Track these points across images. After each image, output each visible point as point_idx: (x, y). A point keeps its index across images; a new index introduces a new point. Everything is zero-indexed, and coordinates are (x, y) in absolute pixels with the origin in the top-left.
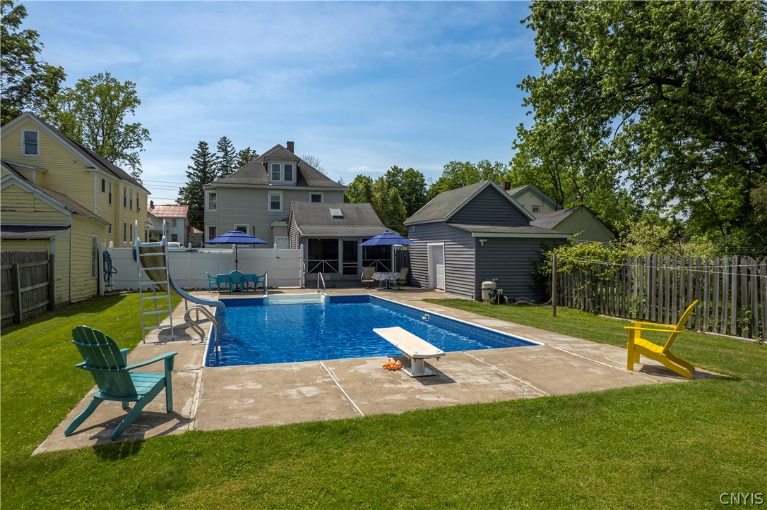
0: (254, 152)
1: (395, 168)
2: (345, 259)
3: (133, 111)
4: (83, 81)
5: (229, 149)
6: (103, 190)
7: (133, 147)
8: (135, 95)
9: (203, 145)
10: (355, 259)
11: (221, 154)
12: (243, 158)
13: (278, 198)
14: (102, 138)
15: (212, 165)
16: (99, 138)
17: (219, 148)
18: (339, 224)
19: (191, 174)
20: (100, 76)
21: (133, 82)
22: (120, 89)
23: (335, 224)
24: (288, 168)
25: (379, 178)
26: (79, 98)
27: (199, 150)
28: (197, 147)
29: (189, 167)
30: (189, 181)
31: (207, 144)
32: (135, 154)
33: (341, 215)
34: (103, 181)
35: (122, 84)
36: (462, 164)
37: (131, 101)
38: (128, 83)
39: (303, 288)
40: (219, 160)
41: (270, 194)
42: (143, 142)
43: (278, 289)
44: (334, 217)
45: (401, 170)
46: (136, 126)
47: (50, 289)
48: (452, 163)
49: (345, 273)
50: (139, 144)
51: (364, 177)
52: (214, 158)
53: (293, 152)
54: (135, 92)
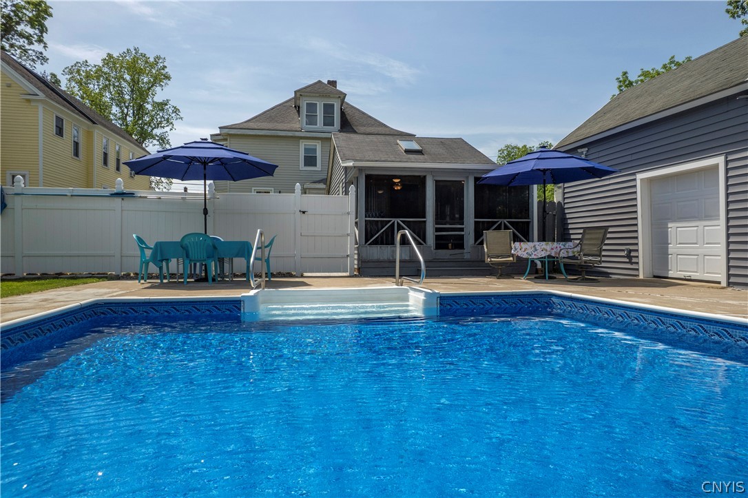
2: (439, 217)
6: (59, 133)
8: (166, 70)
10: (459, 217)
13: (315, 151)
14: (132, 119)
16: (129, 119)
20: (129, 51)
21: (164, 57)
22: (149, 64)
24: (328, 109)
26: (107, 74)
32: (164, 134)
33: (420, 148)
34: (59, 120)
35: (152, 60)
36: (519, 148)
38: (158, 58)
39: (355, 276)
41: (303, 145)
42: (174, 122)
43: (302, 276)
44: (407, 152)
46: (165, 103)
48: (507, 147)
53: (336, 87)
54: (165, 67)
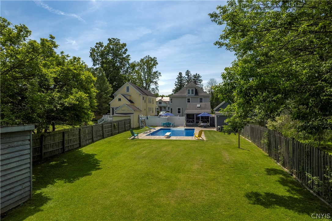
0: (199, 75)
2: (196, 119)
3: (156, 67)
4: (142, 59)
5: (189, 74)
6: (143, 100)
7: (156, 79)
9: (180, 74)
10: (199, 119)
11: (187, 77)
12: (194, 77)
13: (190, 99)
15: (183, 81)
16: (146, 77)
17: (186, 74)
18: (198, 109)
19: (176, 84)
20: (146, 57)
22: (152, 60)
23: (197, 109)
24: (192, 90)
26: (141, 65)
27: (179, 75)
28: (178, 74)
29: (176, 82)
30: (175, 87)
31: (182, 73)
32: (156, 81)
33: (200, 106)
34: (143, 97)
35: (153, 58)
37: (155, 63)
38: (155, 58)
40: (186, 79)
41: (187, 98)
42: (159, 77)
44: (198, 107)
46: (157, 72)
47: (130, 125)
49: (196, 123)
50: (158, 78)
52: (184, 78)
54: (156, 60)
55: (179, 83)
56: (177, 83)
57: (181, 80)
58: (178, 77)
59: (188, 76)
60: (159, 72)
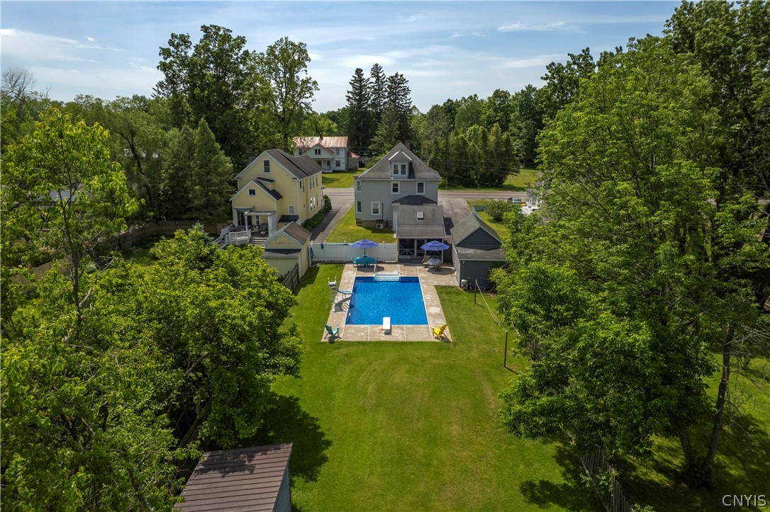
1: (529, 87)
2: (418, 249)
3: (306, 71)
5: (380, 75)
7: (307, 98)
9: (359, 71)
11: (374, 79)
13: (397, 185)
14: (285, 90)
15: (366, 89)
16: (283, 90)
17: (372, 74)
19: (349, 97)
20: (282, 40)
21: (304, 43)
23: (416, 225)
24: (403, 167)
25: (516, 94)
27: (356, 76)
28: (354, 73)
29: (348, 92)
30: (347, 104)
31: (362, 70)
35: (297, 45)
37: (304, 59)
38: (301, 44)
39: (397, 263)
41: (392, 183)
42: (314, 92)
44: (419, 219)
45: (534, 89)
46: (307, 81)
49: (418, 257)
51: (502, 92)
52: (368, 83)
54: (306, 51)
55: (357, 95)
56: (350, 95)
57: (361, 87)
58: (353, 79)
59: (378, 78)
60: (313, 80)
